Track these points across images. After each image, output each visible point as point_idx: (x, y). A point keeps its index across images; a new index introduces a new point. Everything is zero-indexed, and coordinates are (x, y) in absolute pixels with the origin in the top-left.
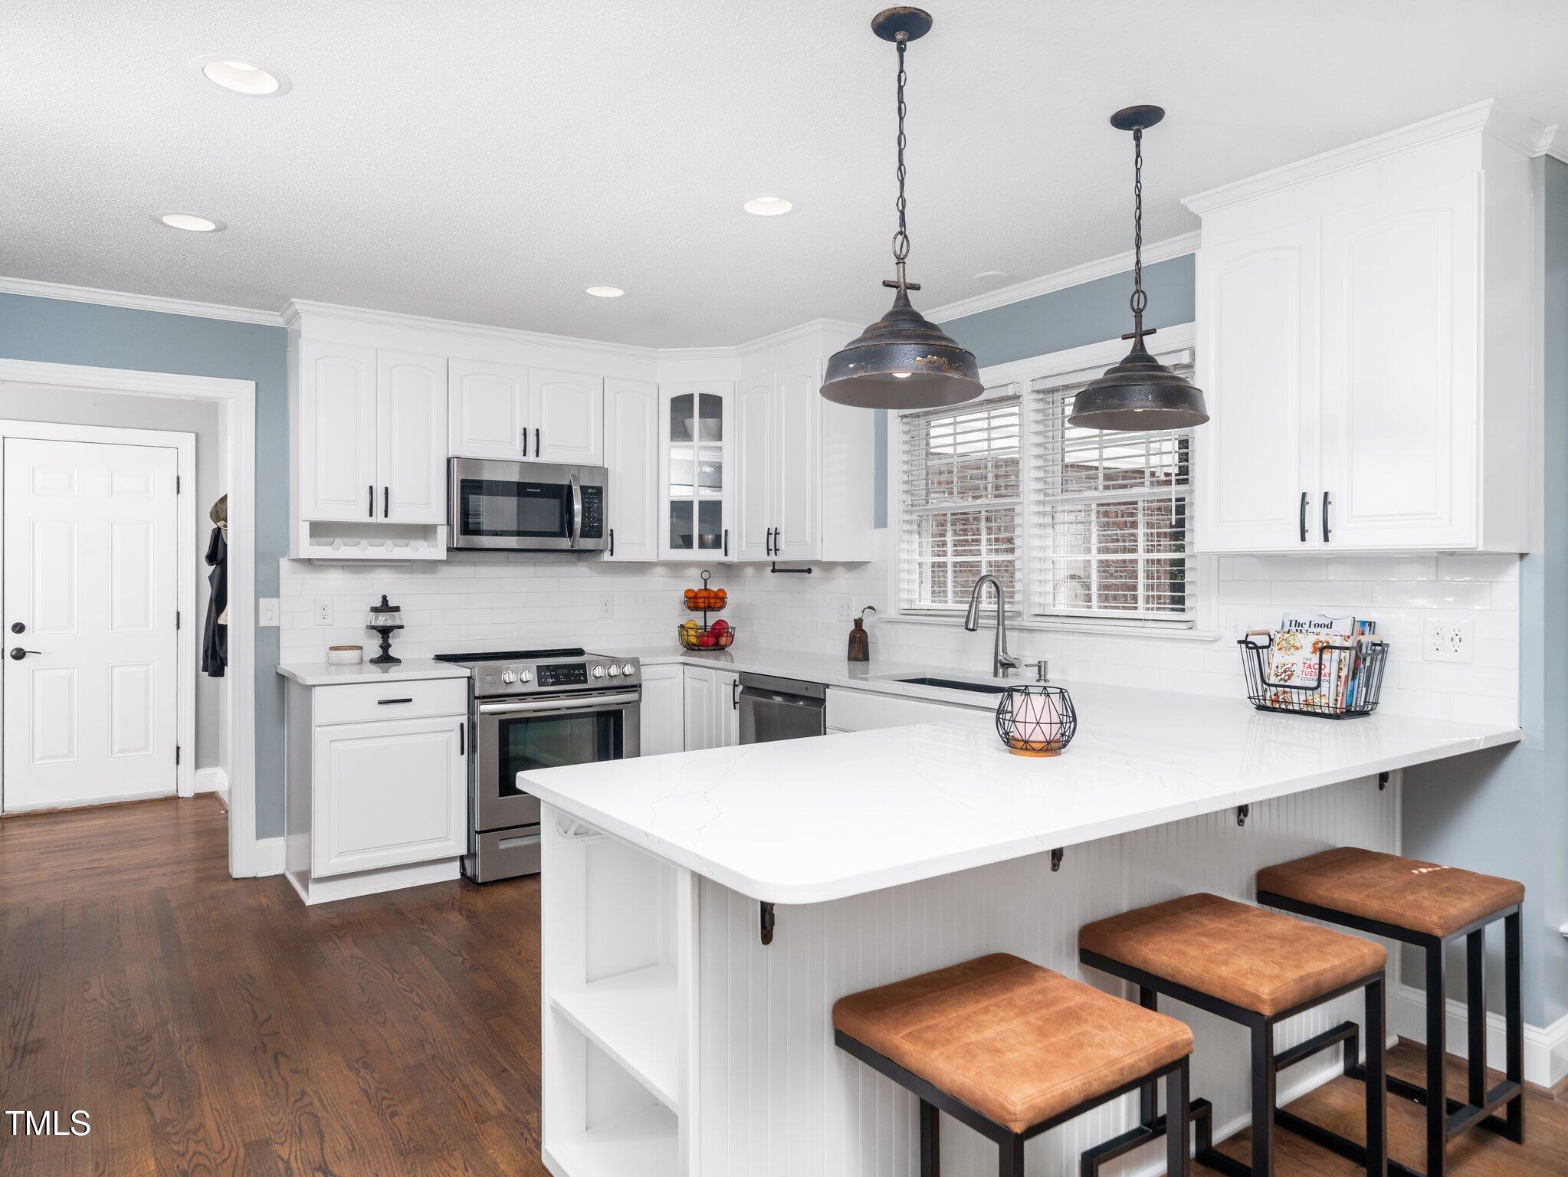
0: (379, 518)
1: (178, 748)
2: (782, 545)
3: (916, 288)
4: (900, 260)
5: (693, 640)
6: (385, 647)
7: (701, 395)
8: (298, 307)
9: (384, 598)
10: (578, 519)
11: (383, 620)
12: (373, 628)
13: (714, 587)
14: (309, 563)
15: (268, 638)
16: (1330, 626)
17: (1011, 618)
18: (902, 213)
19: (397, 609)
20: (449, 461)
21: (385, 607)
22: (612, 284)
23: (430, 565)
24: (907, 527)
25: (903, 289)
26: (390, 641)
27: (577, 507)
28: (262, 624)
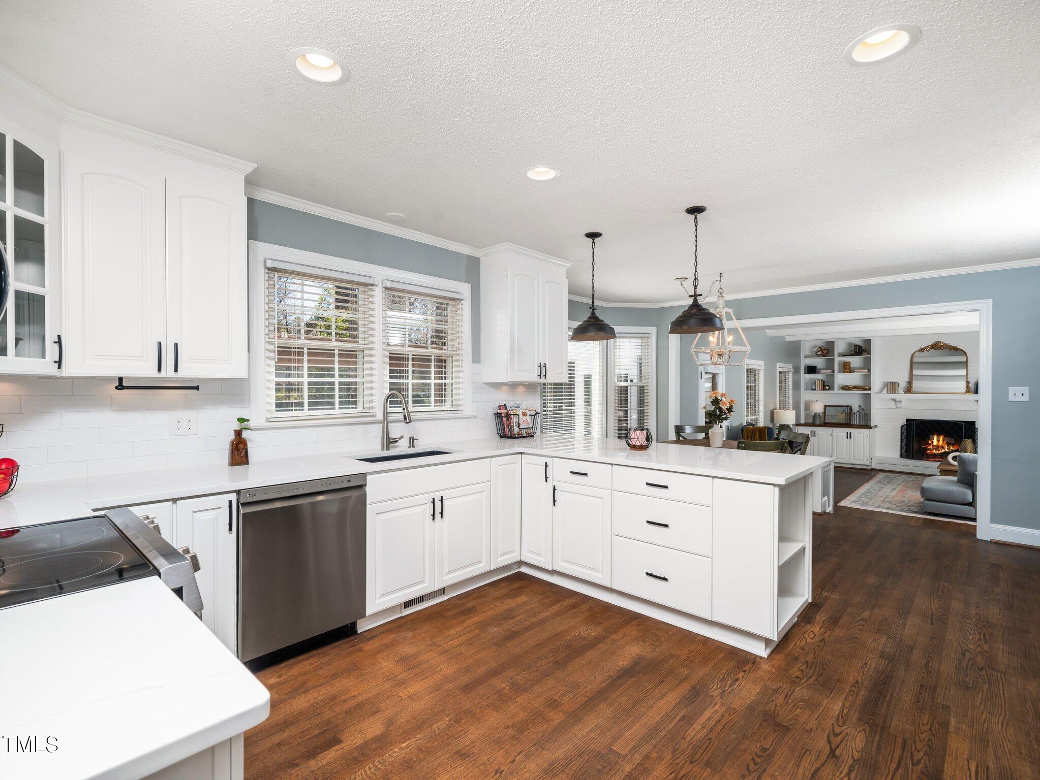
4: (696, 287)
25: (695, 296)
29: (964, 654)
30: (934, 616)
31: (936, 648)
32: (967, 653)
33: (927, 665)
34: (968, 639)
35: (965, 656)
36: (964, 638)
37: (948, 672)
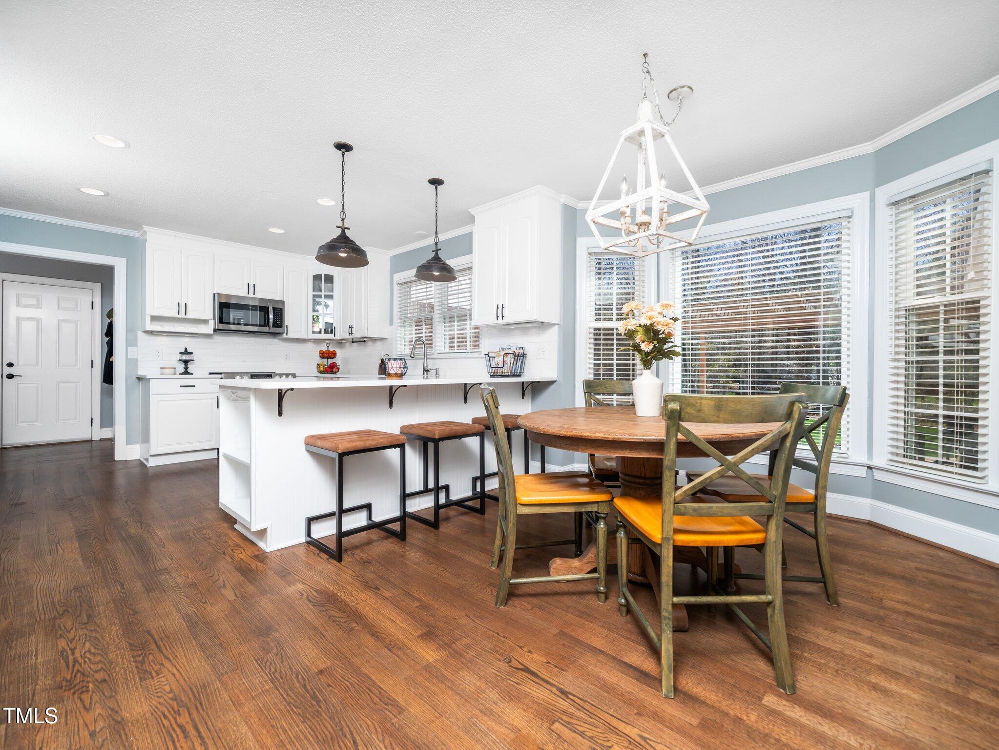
0: (182, 315)
1: (92, 419)
2: (354, 331)
3: (349, 229)
4: (343, 220)
5: (322, 369)
6: (186, 368)
7: (325, 275)
8: (145, 229)
9: (186, 349)
10: (271, 321)
11: (185, 357)
12: (180, 360)
13: (331, 349)
14: (151, 333)
15: (132, 363)
16: (510, 349)
17: (429, 355)
18: (343, 205)
19: (191, 353)
20: (214, 294)
21: (186, 352)
22: (280, 227)
23: (208, 336)
24: (399, 324)
25: (343, 229)
26: (189, 366)
27: (271, 316)
28: (129, 357)
29: (89, 617)
30: (154, 646)
31: (124, 605)
32: (85, 620)
33: (122, 585)
34: (90, 641)
35: (87, 616)
36: (96, 638)
37: (98, 590)
